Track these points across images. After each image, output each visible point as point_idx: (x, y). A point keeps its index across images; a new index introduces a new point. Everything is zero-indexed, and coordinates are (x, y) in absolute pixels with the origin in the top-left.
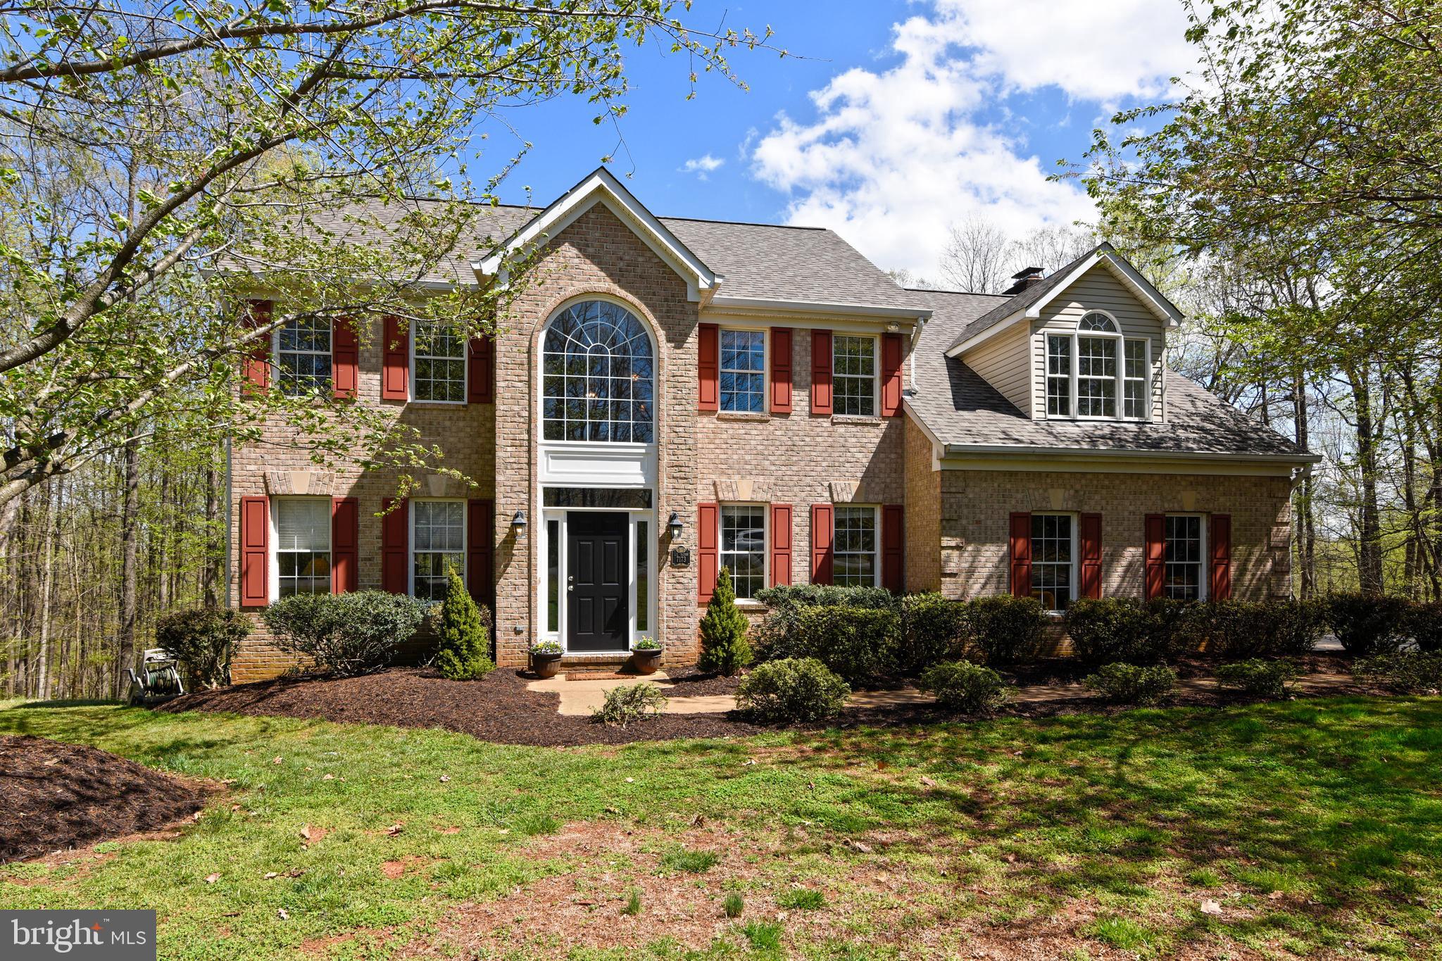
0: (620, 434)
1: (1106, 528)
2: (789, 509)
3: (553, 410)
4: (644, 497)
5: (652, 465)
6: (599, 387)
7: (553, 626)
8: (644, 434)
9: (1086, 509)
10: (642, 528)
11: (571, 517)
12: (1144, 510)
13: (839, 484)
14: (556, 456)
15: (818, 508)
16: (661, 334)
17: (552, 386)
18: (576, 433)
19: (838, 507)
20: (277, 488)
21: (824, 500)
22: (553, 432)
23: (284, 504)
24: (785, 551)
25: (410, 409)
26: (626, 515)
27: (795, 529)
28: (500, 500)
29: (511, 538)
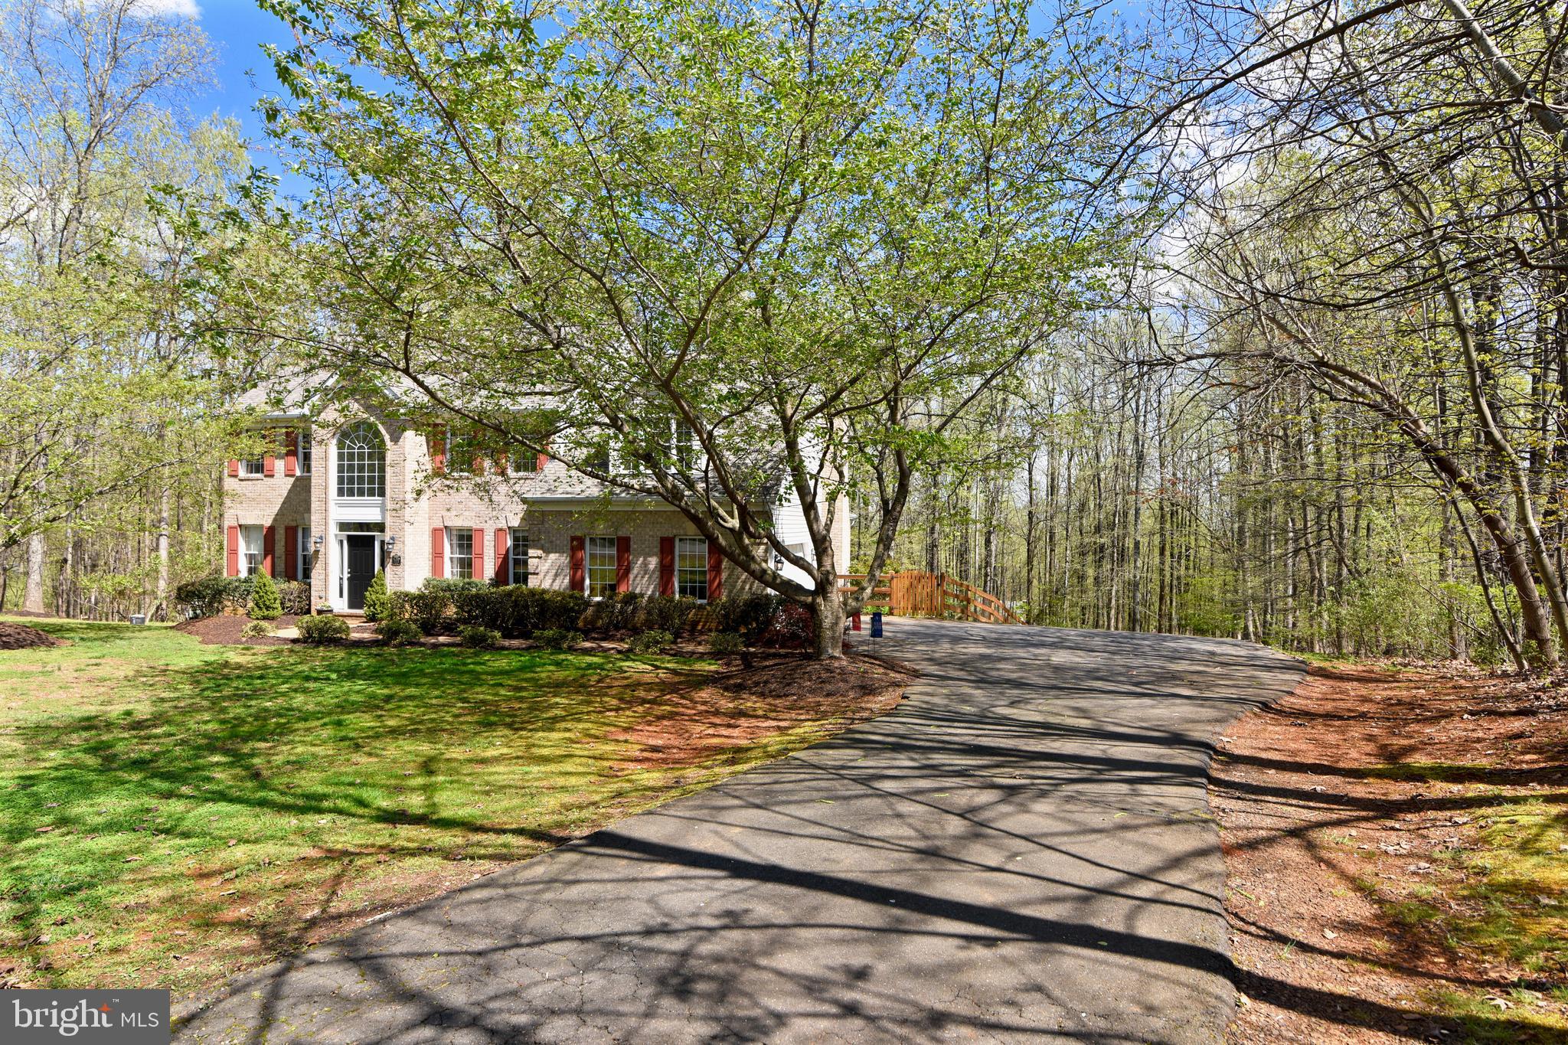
0: (371, 493)
1: (633, 546)
2: (482, 530)
3: (341, 480)
4: (381, 527)
5: (383, 510)
6: (361, 468)
7: (341, 595)
8: (382, 493)
9: (620, 534)
10: (383, 543)
11: (349, 538)
12: (659, 534)
13: (511, 516)
14: (341, 506)
15: (501, 530)
16: (387, 438)
17: (341, 469)
18: (351, 493)
19: (513, 530)
20: (242, 522)
21: (503, 525)
22: (341, 492)
23: (245, 529)
24: (481, 556)
25: (298, 479)
26: (373, 537)
27: (486, 543)
28: (313, 529)
29: (317, 552)
